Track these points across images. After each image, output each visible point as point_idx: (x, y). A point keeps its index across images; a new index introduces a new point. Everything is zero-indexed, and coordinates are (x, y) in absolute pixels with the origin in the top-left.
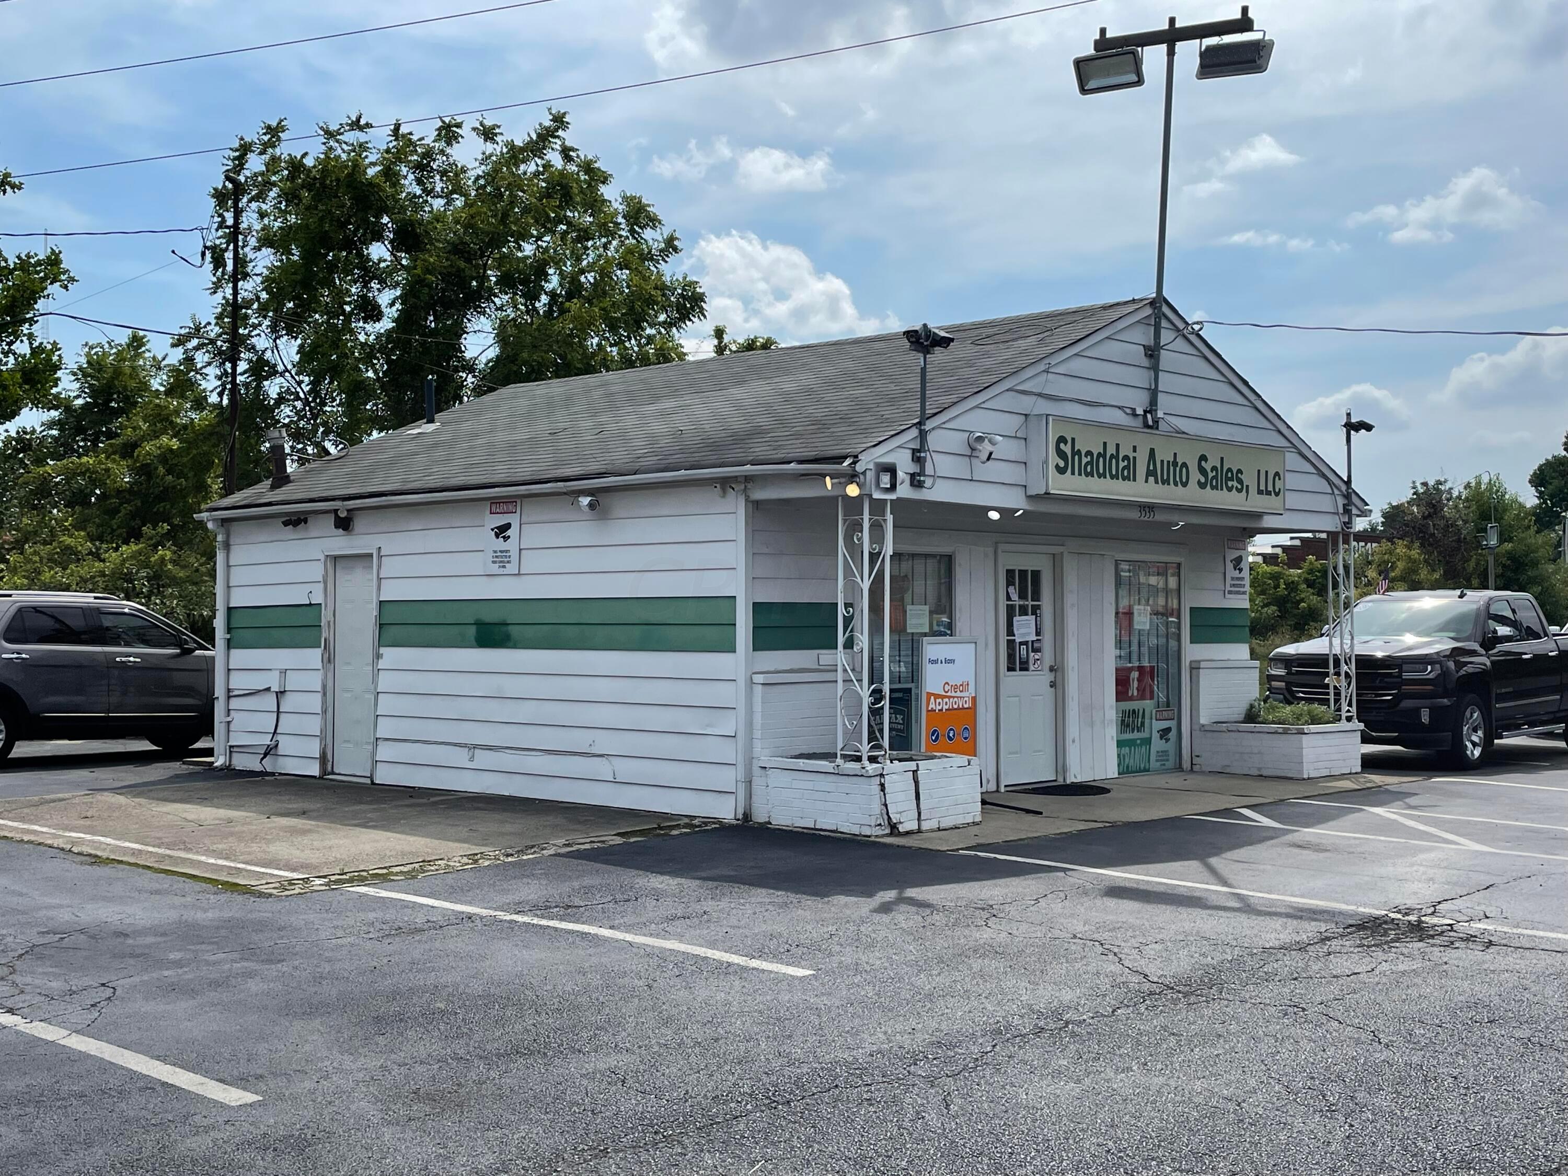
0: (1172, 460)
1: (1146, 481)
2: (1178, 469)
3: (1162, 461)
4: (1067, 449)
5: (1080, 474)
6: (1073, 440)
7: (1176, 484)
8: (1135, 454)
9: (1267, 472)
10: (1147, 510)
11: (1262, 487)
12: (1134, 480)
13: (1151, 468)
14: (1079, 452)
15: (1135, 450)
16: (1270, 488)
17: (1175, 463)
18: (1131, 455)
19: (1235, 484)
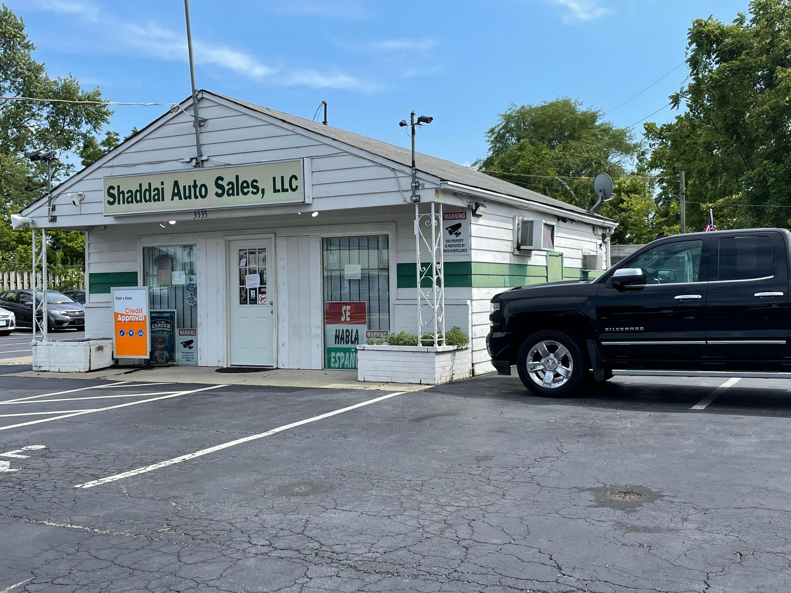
0: (192, 184)
1: (172, 199)
2: (198, 189)
3: (185, 187)
4: (115, 192)
5: (124, 203)
6: (119, 187)
7: (196, 197)
8: (162, 186)
9: (282, 178)
10: (201, 213)
11: (279, 187)
12: (163, 200)
13: (176, 191)
14: (123, 192)
15: (162, 183)
16: (287, 186)
17: (195, 186)
18: (160, 187)
19: (251, 189)
